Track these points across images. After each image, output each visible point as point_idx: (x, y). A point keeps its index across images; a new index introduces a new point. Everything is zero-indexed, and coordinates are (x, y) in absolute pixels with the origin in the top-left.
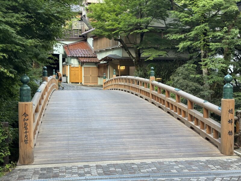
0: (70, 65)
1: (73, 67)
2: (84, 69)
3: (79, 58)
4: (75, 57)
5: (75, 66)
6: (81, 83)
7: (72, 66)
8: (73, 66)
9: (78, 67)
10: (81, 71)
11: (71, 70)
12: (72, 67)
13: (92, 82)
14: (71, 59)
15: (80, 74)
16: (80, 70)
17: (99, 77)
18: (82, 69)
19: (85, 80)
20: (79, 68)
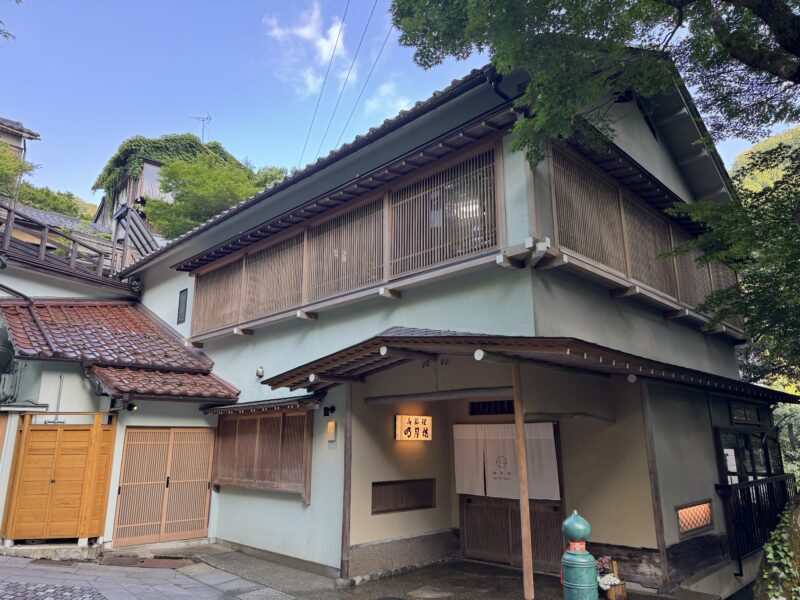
0: (22, 415)
1: (49, 429)
2: (128, 437)
3: (97, 369)
4: (73, 360)
5: (61, 418)
6: (92, 541)
7: (40, 420)
8: (51, 418)
9: (86, 429)
10: (107, 452)
11: (31, 451)
12: (36, 430)
13: (170, 528)
14: (39, 375)
15: (91, 475)
16: (94, 452)
17: (218, 488)
18: (111, 441)
19: (121, 518)
20: (96, 431)
